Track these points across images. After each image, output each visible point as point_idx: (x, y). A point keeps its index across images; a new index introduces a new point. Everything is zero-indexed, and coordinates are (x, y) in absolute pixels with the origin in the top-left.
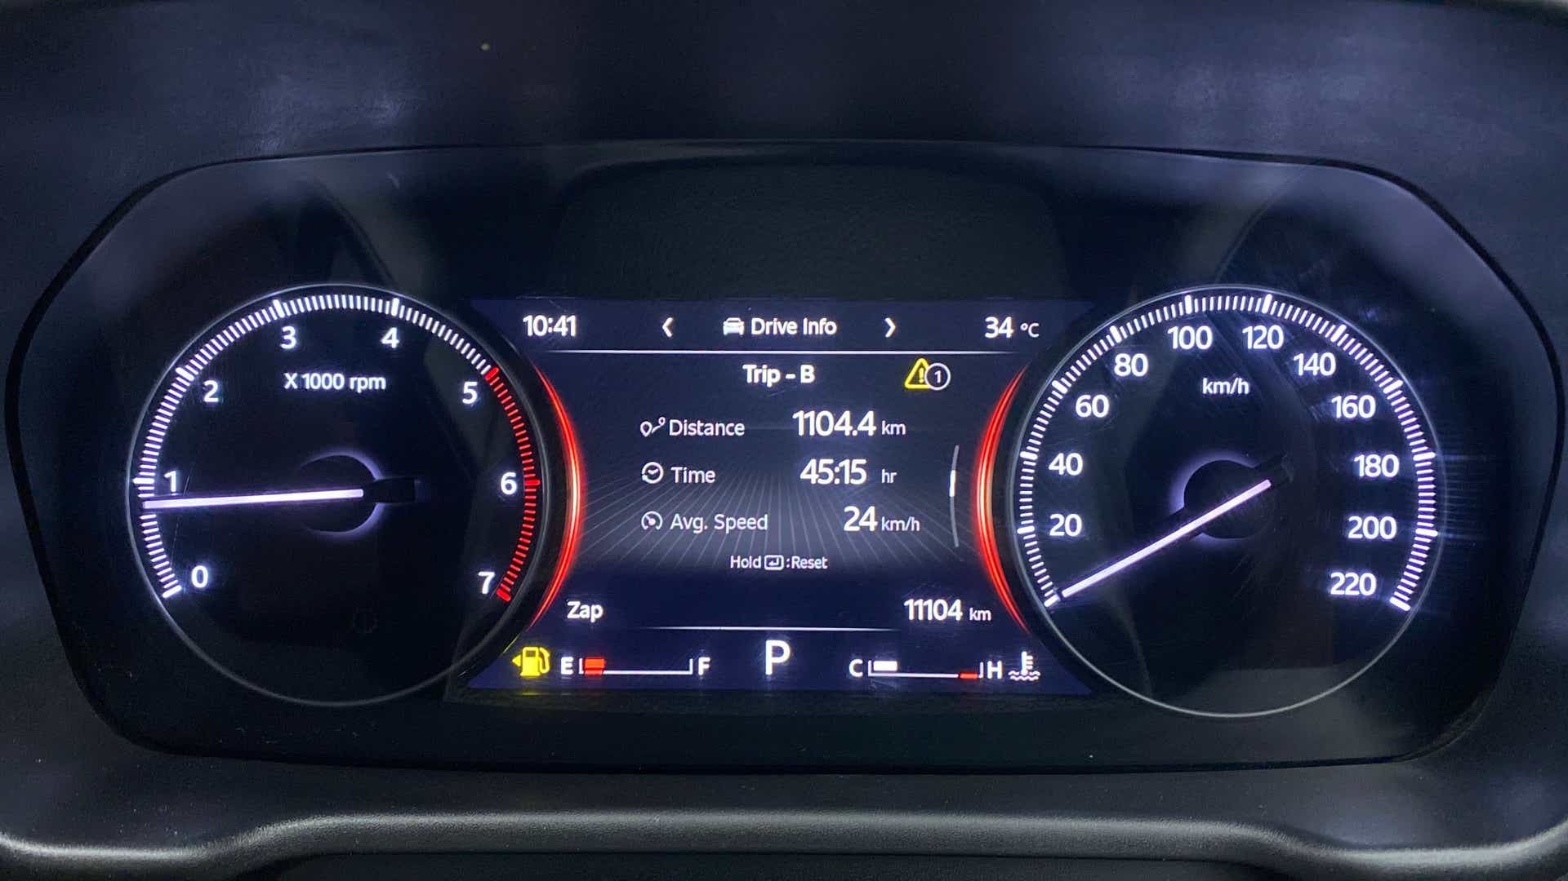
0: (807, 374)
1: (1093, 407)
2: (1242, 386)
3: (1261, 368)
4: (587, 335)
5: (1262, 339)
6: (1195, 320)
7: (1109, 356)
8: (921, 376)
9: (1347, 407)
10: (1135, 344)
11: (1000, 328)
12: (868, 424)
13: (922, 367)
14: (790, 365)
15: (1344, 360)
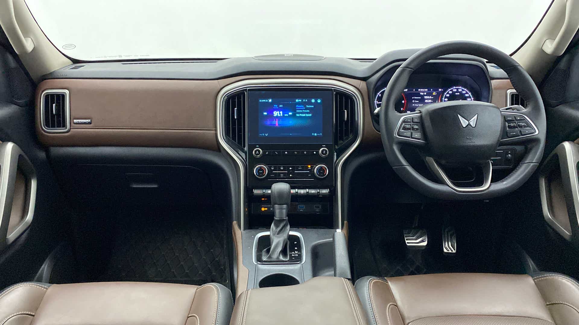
0: (425, 94)
1: (448, 95)
2: (459, 94)
3: (460, 92)
4: (408, 91)
5: (460, 90)
6: (455, 89)
7: (448, 92)
8: (434, 94)
9: (467, 95)
10: (451, 91)
11: (440, 90)
12: (430, 97)
13: (434, 93)
14: (424, 93)
15: (466, 92)
